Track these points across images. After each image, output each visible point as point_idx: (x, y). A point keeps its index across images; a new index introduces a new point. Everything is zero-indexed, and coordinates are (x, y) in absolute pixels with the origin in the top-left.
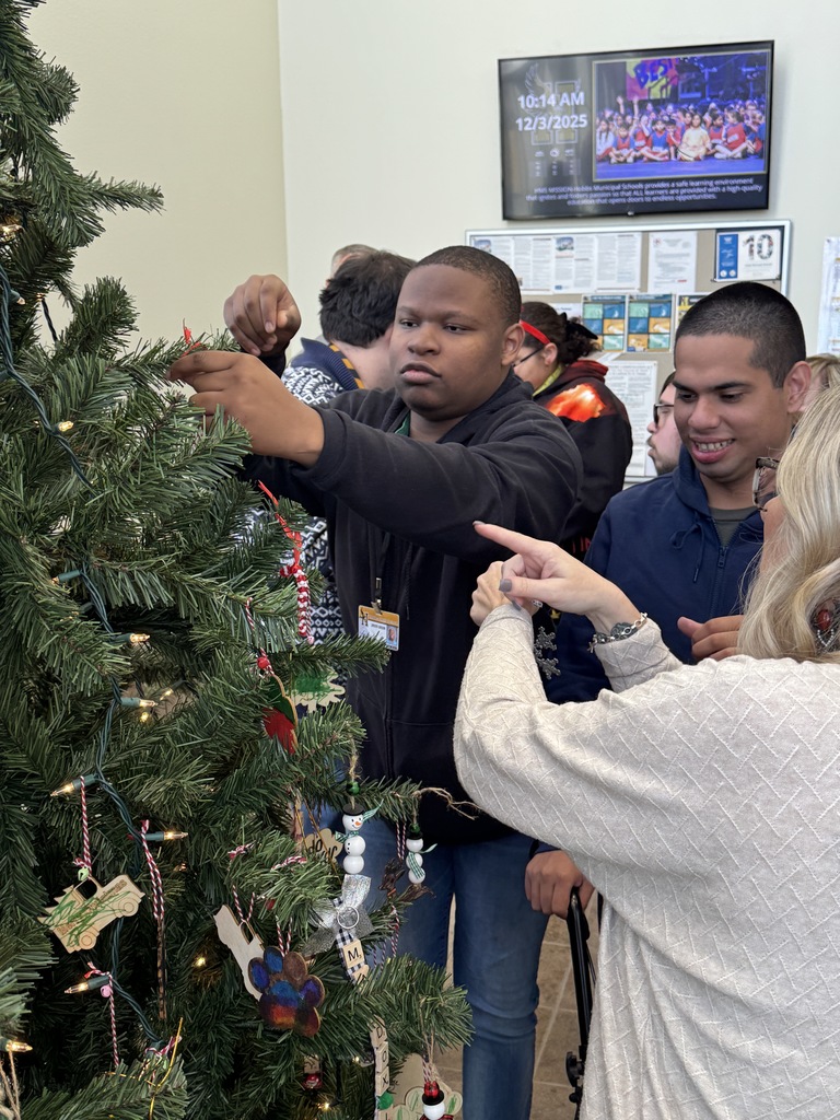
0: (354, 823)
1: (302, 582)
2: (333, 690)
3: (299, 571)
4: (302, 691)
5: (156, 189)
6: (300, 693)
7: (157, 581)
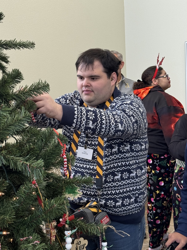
0: (67, 233)
1: (65, 159)
2: (79, 193)
3: (65, 156)
4: (69, 193)
5: (33, 42)
6: (69, 194)
7: (2, 158)
